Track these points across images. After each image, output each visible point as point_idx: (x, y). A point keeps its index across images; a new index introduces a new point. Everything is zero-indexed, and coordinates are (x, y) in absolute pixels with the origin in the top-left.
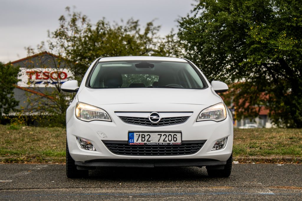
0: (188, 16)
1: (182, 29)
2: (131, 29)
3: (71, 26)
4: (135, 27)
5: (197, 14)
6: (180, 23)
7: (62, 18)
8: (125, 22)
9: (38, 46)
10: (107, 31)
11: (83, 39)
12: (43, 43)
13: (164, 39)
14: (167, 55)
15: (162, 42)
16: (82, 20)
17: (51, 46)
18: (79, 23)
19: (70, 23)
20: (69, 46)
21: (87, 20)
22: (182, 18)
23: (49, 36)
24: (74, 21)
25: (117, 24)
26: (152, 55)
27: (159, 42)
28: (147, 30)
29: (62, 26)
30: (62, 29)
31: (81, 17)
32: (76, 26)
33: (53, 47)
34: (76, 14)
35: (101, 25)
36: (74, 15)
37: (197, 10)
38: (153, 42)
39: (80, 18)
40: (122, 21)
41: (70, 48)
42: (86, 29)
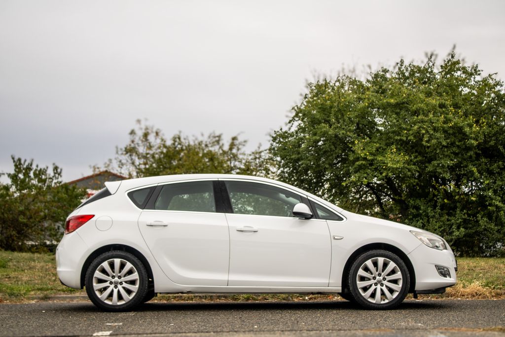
0: (281, 129)
1: (274, 144)
2: (213, 144)
3: (142, 141)
4: (218, 142)
5: (292, 126)
6: (273, 137)
7: (132, 133)
8: (206, 135)
9: (105, 163)
10: (186, 146)
11: (157, 156)
12: (110, 160)
13: (250, 155)
14: (254, 173)
15: (248, 159)
16: (155, 134)
17: (121, 163)
18: (151, 138)
19: (142, 138)
20: (140, 164)
21: (160, 134)
22: (275, 132)
23: (117, 153)
24: (146, 135)
25: (196, 139)
26: (238, 173)
27: (244, 159)
28: (232, 146)
29: (133, 142)
30: (133, 145)
31: (155, 130)
32: (148, 141)
33: (123, 164)
34: (148, 127)
35: (177, 140)
36: (147, 129)
37: (292, 122)
38: (238, 159)
39: (152, 132)
40: (202, 135)
41: (142, 167)
42: (159, 145)
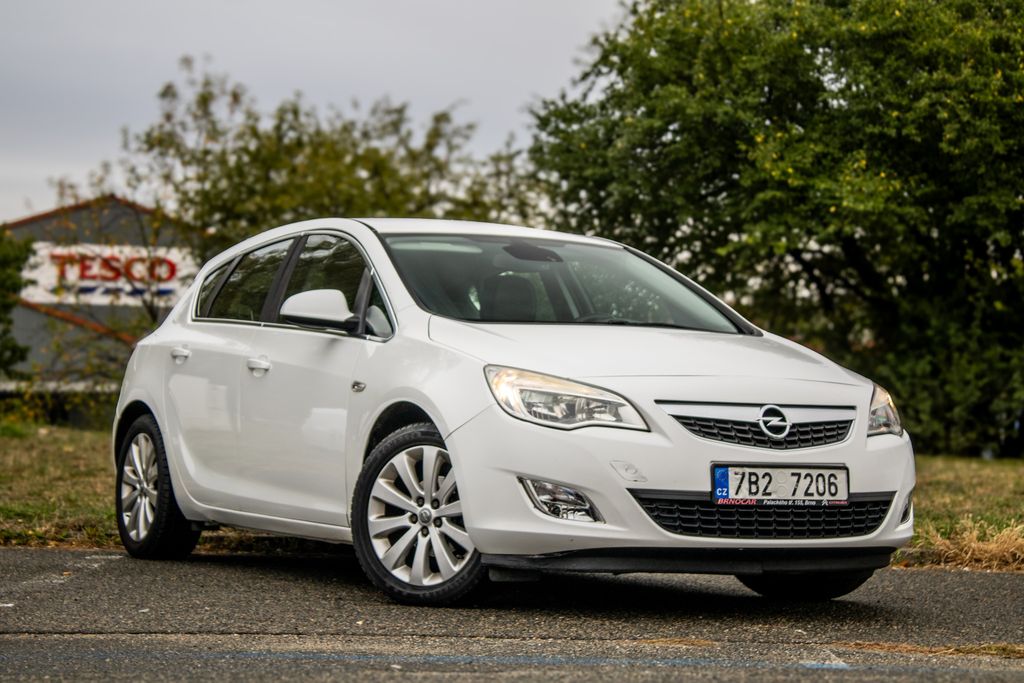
0: (563, 97)
1: (544, 136)
2: (383, 132)
3: (196, 117)
4: (396, 126)
5: (590, 89)
6: (539, 117)
7: (168, 92)
8: (366, 106)
9: (92, 175)
10: (310, 135)
11: (232, 160)
12: (106, 167)
13: (484, 164)
14: (493, 214)
15: (479, 175)
16: (229, 99)
17: (133, 176)
18: (220, 109)
19: (194, 108)
20: (187, 179)
21: (245, 99)
22: (545, 102)
23: (126, 146)
24: (205, 101)
25: (339, 116)
26: (449, 215)
27: (467, 175)
28: (434, 136)
29: (169, 117)
30: (168, 127)
31: (230, 87)
32: (210, 118)
33: (139, 179)
34: (212, 80)
35: (290, 117)
36: (207, 83)
37: (592, 78)
38: (450, 173)
39: (224, 92)
40: (356, 105)
41: (192, 187)
42: (241, 129)
